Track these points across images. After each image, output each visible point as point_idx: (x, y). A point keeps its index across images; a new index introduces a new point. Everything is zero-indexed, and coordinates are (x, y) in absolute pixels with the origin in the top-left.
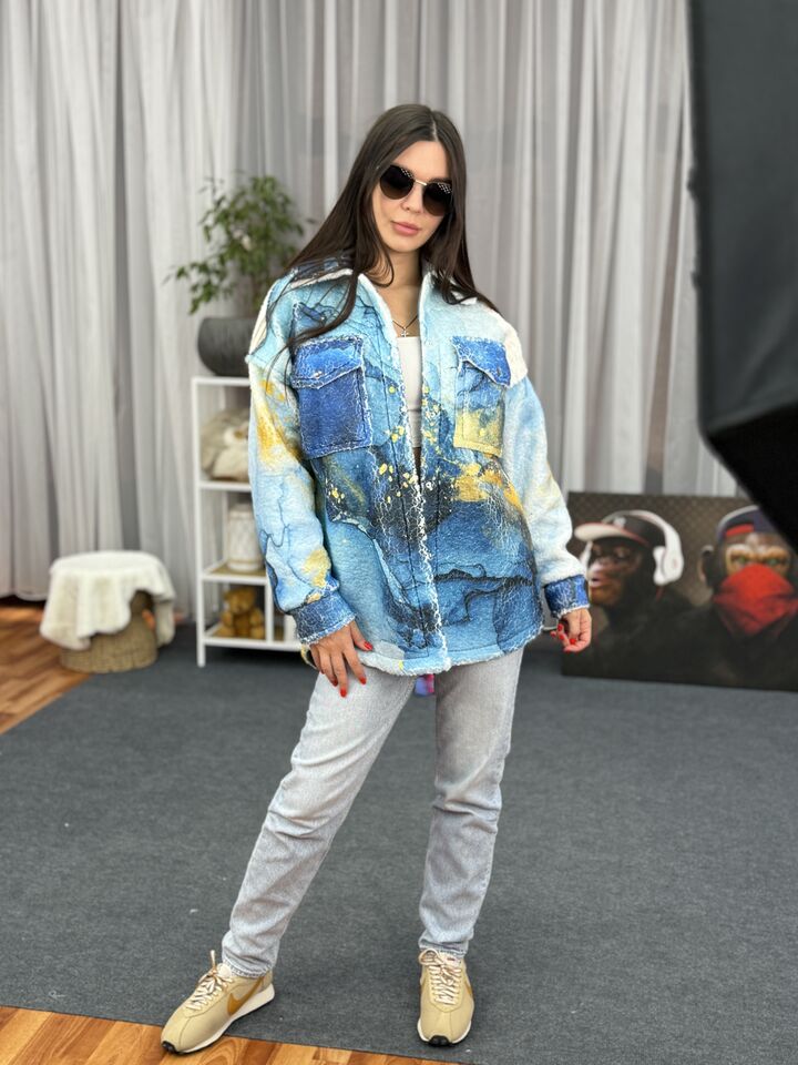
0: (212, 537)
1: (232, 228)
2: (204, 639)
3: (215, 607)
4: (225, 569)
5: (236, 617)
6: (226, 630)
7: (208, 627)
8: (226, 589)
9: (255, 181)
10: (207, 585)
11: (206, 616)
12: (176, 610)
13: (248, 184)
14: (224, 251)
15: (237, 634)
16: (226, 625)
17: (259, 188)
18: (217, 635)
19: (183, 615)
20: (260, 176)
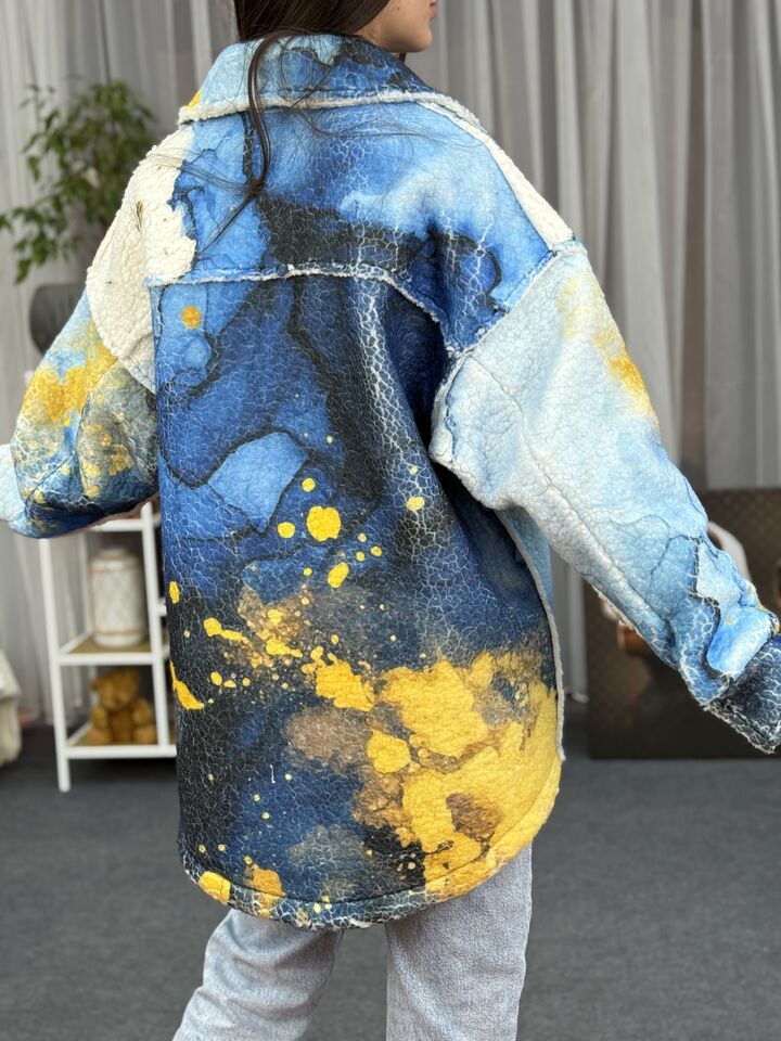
0: (68, 601)
1: (68, 157)
2: (67, 751)
3: (78, 702)
4: (90, 645)
5: (111, 714)
6: (98, 735)
7: (70, 732)
8: (93, 674)
9: (97, 89)
10: (66, 671)
11: (67, 717)
12: (21, 710)
13: (87, 93)
14: (58, 190)
15: (115, 740)
16: (97, 727)
17: (104, 97)
18: (84, 742)
19: (33, 716)
20: (103, 81)
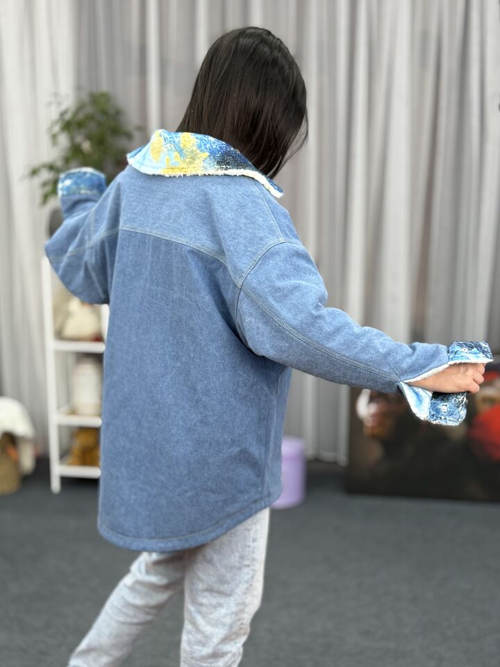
1: (74, 134)
2: (59, 470)
4: (73, 411)
7: (62, 457)
9: (92, 96)
12: (34, 446)
13: (86, 98)
14: (68, 154)
